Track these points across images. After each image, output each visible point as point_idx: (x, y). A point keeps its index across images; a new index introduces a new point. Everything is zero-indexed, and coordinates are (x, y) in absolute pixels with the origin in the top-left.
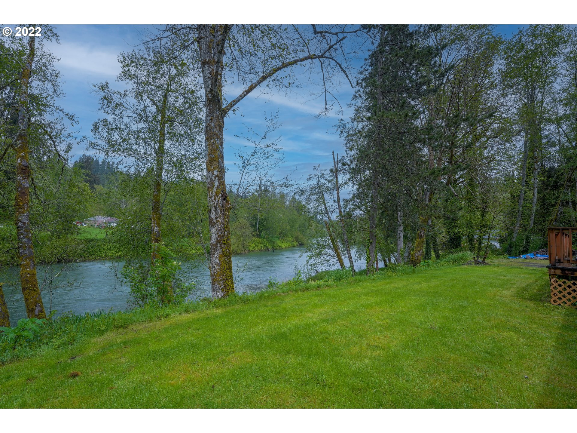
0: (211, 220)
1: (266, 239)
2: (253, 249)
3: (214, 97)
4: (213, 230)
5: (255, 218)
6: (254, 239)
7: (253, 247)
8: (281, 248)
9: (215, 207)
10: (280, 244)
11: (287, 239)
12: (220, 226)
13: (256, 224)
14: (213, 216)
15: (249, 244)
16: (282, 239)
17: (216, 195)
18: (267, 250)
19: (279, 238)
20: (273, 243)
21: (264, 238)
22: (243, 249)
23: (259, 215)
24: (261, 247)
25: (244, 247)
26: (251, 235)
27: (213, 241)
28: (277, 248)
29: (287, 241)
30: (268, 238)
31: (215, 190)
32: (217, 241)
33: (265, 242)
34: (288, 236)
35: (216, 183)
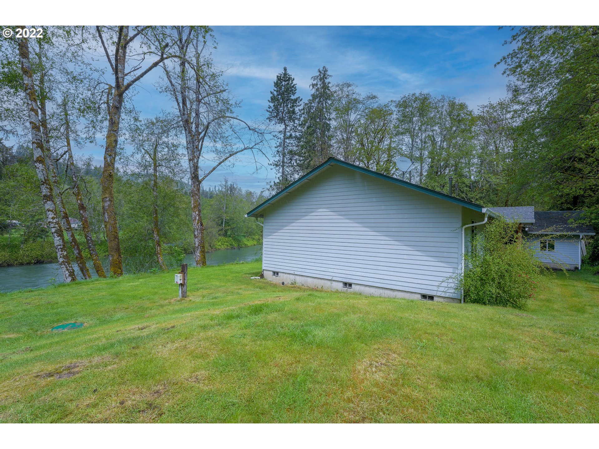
0: (195, 235)
1: (232, 237)
2: (220, 247)
3: (195, 176)
4: (196, 240)
5: (220, 217)
6: (220, 238)
7: (219, 245)
8: (246, 246)
9: (197, 229)
10: (246, 243)
11: (254, 237)
12: (200, 238)
13: (222, 223)
14: (196, 233)
15: (215, 243)
16: (248, 237)
17: (197, 224)
18: (233, 248)
19: (245, 236)
20: (239, 241)
21: (230, 237)
22: (210, 248)
23: (225, 215)
24: (227, 245)
25: (210, 246)
26: (217, 234)
27: (197, 245)
28: (243, 246)
29: (254, 239)
30: (234, 237)
31: (197, 221)
32: (198, 245)
33: (230, 240)
34: (254, 235)
35: (197, 218)
